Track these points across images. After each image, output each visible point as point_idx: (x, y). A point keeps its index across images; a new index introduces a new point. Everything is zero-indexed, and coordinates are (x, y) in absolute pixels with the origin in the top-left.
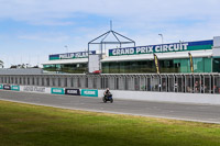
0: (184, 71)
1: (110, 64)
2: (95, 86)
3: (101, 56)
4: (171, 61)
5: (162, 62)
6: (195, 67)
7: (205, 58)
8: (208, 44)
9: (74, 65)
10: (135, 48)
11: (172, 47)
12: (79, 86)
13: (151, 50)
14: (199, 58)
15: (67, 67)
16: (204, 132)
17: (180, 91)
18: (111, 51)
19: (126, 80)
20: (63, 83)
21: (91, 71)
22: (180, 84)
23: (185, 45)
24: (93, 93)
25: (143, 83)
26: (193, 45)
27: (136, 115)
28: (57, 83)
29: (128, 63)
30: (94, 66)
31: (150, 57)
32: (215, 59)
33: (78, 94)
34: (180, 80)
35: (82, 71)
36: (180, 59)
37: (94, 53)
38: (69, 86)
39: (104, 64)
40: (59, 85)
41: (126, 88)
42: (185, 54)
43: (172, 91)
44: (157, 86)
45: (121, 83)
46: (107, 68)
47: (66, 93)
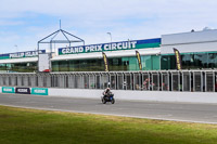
0: (133, 69)
1: (60, 63)
2: (45, 85)
3: (50, 55)
4: (119, 59)
5: (110, 60)
6: (144, 65)
7: (153, 56)
8: (156, 42)
9: (25, 64)
10: (84, 47)
11: (120, 45)
12: (30, 84)
13: (100, 49)
14: (147, 55)
15: (17, 66)
16: (153, 129)
17: (129, 88)
18: (60, 50)
19: (76, 78)
20: (13, 83)
21: (41, 70)
22: (129, 82)
23: (134, 44)
24: (44, 91)
25: (92, 81)
26: (141, 43)
27: (86, 113)
28: (7, 82)
29: (77, 62)
30: (44, 65)
31: (99, 55)
32: (164, 57)
33: (29, 92)
34: (128, 78)
35: (32, 70)
36: (129, 57)
37: (44, 51)
38: (20, 85)
39: (54, 63)
40: (10, 84)
41: (76, 87)
42: (132, 53)
43: (121, 88)
44: (106, 84)
45: (71, 81)
46: (57, 67)
47: (17, 92)
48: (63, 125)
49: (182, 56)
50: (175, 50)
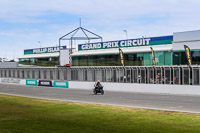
0: (146, 64)
1: (80, 58)
2: (66, 78)
3: (71, 50)
4: (135, 55)
5: (126, 56)
6: (157, 60)
7: (165, 52)
8: (168, 39)
9: (47, 59)
10: (102, 44)
11: (135, 42)
12: (52, 78)
13: (116, 45)
14: (160, 52)
15: (40, 61)
16: (165, 119)
17: (143, 82)
18: (80, 46)
19: (94, 72)
20: (36, 76)
21: (62, 64)
22: (143, 76)
23: (148, 40)
24: (64, 84)
25: (109, 75)
26: (155, 41)
27: (103, 104)
28: (31, 75)
29: (95, 58)
30: (65, 60)
31: (116, 51)
32: (175, 53)
33: (51, 85)
34: (143, 73)
35: (54, 64)
36: (143, 53)
37: (65, 47)
38: (42, 79)
39: (74, 58)
40: (33, 77)
41: (94, 80)
42: (147, 49)
43: (135, 82)
44: (122, 78)
45: (89, 75)
46: (77, 62)
47: (40, 85)
48: (83, 116)
49: (192, 52)
50: (186, 47)
